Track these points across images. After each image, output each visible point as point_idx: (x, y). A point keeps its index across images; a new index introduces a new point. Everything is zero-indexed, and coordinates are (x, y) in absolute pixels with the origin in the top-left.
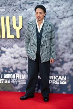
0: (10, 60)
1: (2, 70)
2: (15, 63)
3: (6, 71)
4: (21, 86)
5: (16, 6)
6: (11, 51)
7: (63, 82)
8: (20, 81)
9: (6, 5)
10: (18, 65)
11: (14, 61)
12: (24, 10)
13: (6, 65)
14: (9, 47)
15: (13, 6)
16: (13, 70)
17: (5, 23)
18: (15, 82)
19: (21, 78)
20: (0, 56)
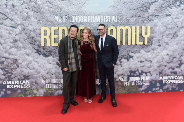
0: (136, 63)
1: (129, 73)
2: (141, 67)
3: (132, 74)
4: (145, 87)
5: (144, 17)
6: (138, 56)
7: (181, 81)
8: (145, 82)
9: (136, 17)
10: (144, 68)
11: (140, 65)
12: (151, 21)
13: (133, 69)
14: (137, 52)
15: (142, 17)
16: (139, 73)
17: (136, 32)
18: (140, 84)
19: (145, 80)
20: (128, 60)
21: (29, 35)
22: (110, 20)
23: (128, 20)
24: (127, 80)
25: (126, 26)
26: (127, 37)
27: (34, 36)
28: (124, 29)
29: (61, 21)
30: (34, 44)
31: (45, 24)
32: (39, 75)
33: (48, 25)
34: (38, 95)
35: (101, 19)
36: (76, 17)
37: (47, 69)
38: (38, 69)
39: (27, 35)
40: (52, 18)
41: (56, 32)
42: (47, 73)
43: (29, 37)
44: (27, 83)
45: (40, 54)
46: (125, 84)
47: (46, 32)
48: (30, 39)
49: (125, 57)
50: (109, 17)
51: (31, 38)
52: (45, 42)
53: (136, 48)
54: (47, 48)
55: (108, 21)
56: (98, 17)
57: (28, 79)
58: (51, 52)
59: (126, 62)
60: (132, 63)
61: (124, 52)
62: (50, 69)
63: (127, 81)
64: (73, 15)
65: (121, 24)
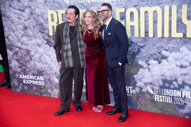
0: (173, 69)
1: (161, 83)
2: (181, 75)
3: (167, 85)
4: (189, 109)
6: (177, 57)
10: (187, 78)
11: (180, 71)
13: (168, 76)
14: (174, 50)
16: (179, 85)
17: (170, 16)
18: (180, 103)
19: (190, 97)
20: (160, 62)
21: (38, 21)
24: (159, 92)
25: (155, 5)
27: (42, 22)
28: (151, 10)
29: (69, 2)
30: (44, 33)
31: (52, 7)
32: (51, 71)
33: (55, 7)
34: (53, 96)
38: (50, 65)
39: (35, 20)
41: (65, 17)
43: (37, 23)
44: (41, 80)
45: (51, 45)
46: (156, 98)
48: (39, 26)
49: (155, 56)
51: (40, 25)
53: (173, 43)
57: (42, 75)
59: (156, 65)
60: (166, 67)
61: (152, 48)
63: (159, 94)
65: (147, 2)
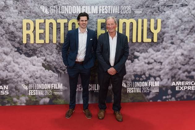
0: (143, 65)
1: (133, 77)
2: (148, 69)
3: (137, 79)
4: (153, 95)
5: (154, 8)
6: (145, 56)
8: (153, 89)
9: (143, 7)
10: (152, 71)
11: (148, 67)
12: (162, 12)
13: (139, 72)
14: (144, 51)
15: (151, 8)
16: (146, 77)
17: (143, 26)
18: (147, 91)
19: (153, 86)
21: (8, 30)
22: (110, 12)
23: (133, 12)
24: (131, 85)
25: (130, 18)
26: (131, 32)
27: (13, 31)
28: (128, 22)
29: (48, 12)
30: (14, 41)
31: (28, 16)
32: (20, 79)
33: (31, 17)
34: (18, 104)
35: (98, 9)
36: (67, 7)
37: (30, 72)
38: (18, 72)
39: (5, 29)
40: (37, 8)
41: (42, 26)
42: (30, 77)
43: (7, 32)
44: (4, 89)
45: (22, 53)
46: (128, 90)
47: (29, 26)
48: (8, 34)
49: (129, 57)
50: (109, 7)
51: (10, 33)
52: (28, 39)
53: (143, 46)
54: (30, 45)
55: (108, 12)
56: (95, 8)
57: (7, 84)
58: (35, 51)
59: (129, 64)
60: (138, 65)
62: (34, 71)
64: (63, 5)
65: (124, 16)
